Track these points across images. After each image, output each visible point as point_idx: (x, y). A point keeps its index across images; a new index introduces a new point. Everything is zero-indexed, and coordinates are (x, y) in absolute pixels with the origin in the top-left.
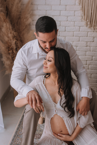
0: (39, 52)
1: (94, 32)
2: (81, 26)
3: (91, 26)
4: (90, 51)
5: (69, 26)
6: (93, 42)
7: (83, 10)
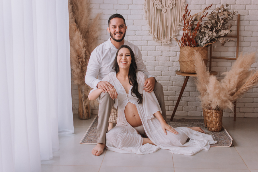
0: (112, 47)
1: (161, 46)
2: (149, 41)
3: (158, 40)
4: (159, 66)
5: (136, 41)
6: (162, 57)
7: (150, 24)
